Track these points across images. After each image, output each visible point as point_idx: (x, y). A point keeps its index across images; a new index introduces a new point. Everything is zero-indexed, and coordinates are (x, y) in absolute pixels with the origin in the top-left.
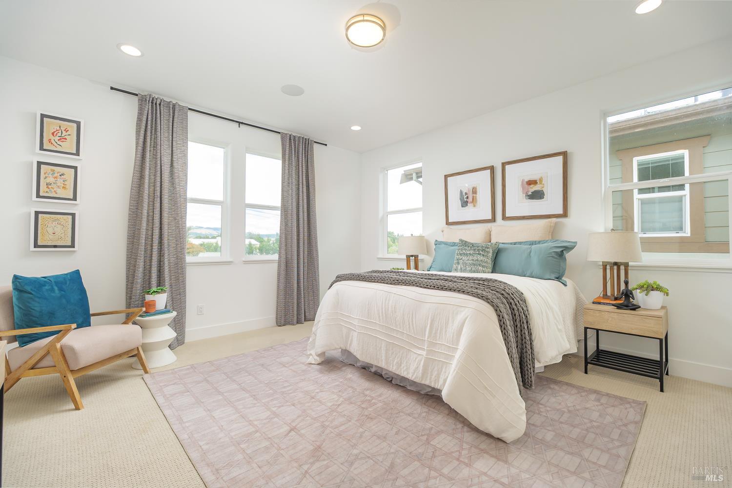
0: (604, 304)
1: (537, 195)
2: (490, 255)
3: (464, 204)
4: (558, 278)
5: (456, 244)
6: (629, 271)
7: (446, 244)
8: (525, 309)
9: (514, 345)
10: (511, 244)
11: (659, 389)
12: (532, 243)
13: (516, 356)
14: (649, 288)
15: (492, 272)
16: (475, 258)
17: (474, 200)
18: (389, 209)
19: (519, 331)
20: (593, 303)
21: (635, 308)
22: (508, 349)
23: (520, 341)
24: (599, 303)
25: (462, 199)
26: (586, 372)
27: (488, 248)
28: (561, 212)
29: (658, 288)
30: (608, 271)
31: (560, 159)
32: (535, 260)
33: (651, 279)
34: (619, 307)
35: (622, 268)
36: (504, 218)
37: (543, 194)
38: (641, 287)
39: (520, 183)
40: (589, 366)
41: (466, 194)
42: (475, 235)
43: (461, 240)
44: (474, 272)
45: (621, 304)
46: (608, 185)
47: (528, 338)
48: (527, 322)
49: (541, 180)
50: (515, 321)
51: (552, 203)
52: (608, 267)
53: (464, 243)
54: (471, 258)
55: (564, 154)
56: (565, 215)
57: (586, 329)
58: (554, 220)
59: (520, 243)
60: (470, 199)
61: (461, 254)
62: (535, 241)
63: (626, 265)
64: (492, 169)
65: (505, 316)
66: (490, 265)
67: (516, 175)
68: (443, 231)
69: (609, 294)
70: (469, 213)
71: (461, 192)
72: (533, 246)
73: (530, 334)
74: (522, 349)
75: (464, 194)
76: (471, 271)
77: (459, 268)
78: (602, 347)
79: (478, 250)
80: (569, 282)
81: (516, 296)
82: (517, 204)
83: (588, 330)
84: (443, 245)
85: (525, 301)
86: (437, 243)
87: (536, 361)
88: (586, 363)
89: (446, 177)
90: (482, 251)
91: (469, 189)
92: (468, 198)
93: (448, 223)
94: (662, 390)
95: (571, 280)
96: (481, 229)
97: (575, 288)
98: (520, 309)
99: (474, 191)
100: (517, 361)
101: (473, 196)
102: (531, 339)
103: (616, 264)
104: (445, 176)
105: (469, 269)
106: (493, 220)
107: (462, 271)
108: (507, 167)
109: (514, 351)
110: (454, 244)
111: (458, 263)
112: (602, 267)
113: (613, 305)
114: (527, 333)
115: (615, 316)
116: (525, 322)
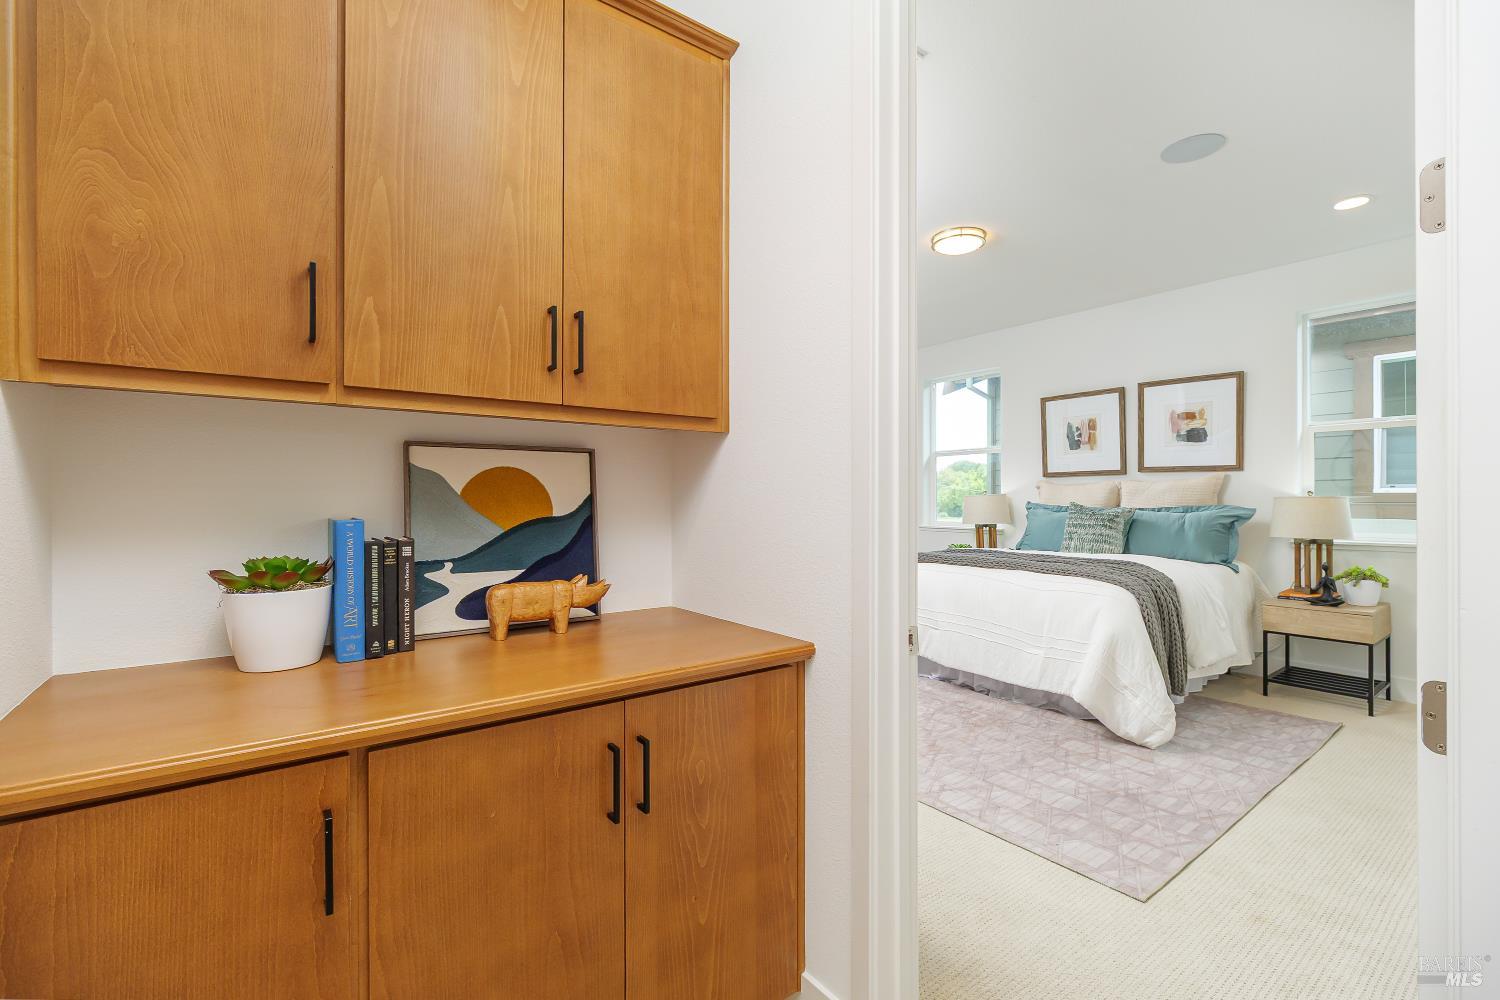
0: (1294, 598)
1: (1196, 436)
2: (1121, 527)
3: (1075, 444)
4: (1226, 562)
5: (1063, 509)
6: (1334, 552)
7: (1046, 508)
8: (1174, 598)
9: (1161, 641)
10: (1153, 510)
11: (1367, 712)
12: (1187, 510)
13: (1163, 654)
14: (1360, 576)
15: (1123, 553)
16: (1098, 531)
17: (1091, 440)
18: (939, 448)
19: (1167, 625)
20: (1279, 597)
21: (1337, 603)
22: (1153, 644)
23: (1168, 638)
24: (1288, 598)
25: (1070, 436)
26: (1265, 693)
27: (1117, 516)
28: (1233, 462)
29: (1373, 577)
30: (1302, 551)
31: (1233, 381)
32: (1190, 534)
33: (1366, 564)
34: (1314, 602)
35: (1324, 547)
36: (1142, 468)
37: (1206, 435)
38: (1348, 575)
39: (1168, 416)
40: (1271, 685)
41: (1078, 429)
42: (1091, 494)
43: (1073, 504)
44: (1097, 552)
45: (1317, 599)
46: (1309, 422)
47: (1178, 633)
48: (1178, 616)
49: (1202, 413)
50: (1161, 612)
51: (1218, 448)
52: (1302, 546)
53: (1079, 509)
54: (1091, 531)
55: (1240, 377)
56: (1239, 466)
57: (1266, 633)
58: (1222, 474)
59: (1168, 509)
60: (1085, 438)
61: (1075, 526)
62: (1192, 508)
63: (1330, 544)
64: (1122, 392)
65: (1150, 605)
66: (1121, 542)
67: (1162, 405)
68: (1038, 488)
69: (1303, 584)
70: (1082, 460)
71: (1070, 427)
72: (1188, 515)
73: (1182, 630)
74: (1171, 647)
75: (1074, 429)
76: (1091, 550)
77: (1072, 545)
78: (1295, 662)
79: (1103, 520)
80: (1242, 566)
81: (1163, 584)
82: (1162, 447)
83: (1269, 635)
84: (1042, 510)
85: (1175, 590)
86: (1030, 506)
87: (1189, 667)
88: (1266, 680)
89: (1044, 401)
90: (1109, 521)
91: (1082, 421)
92: (1080, 435)
93: (1046, 474)
94: (1371, 714)
95: (1244, 562)
96: (1102, 486)
97: (1253, 577)
98: (1168, 598)
99: (1092, 425)
100: (1165, 660)
101: (1090, 434)
102: (1182, 637)
103: (1313, 541)
104: (1042, 399)
105: (1087, 547)
106: (1123, 471)
107: (1076, 550)
108: (1147, 390)
109: (1161, 647)
110: (1059, 509)
111: (1071, 539)
112: (1293, 545)
113: (1306, 600)
114: (1177, 628)
115: (1307, 614)
116: (1175, 615)
